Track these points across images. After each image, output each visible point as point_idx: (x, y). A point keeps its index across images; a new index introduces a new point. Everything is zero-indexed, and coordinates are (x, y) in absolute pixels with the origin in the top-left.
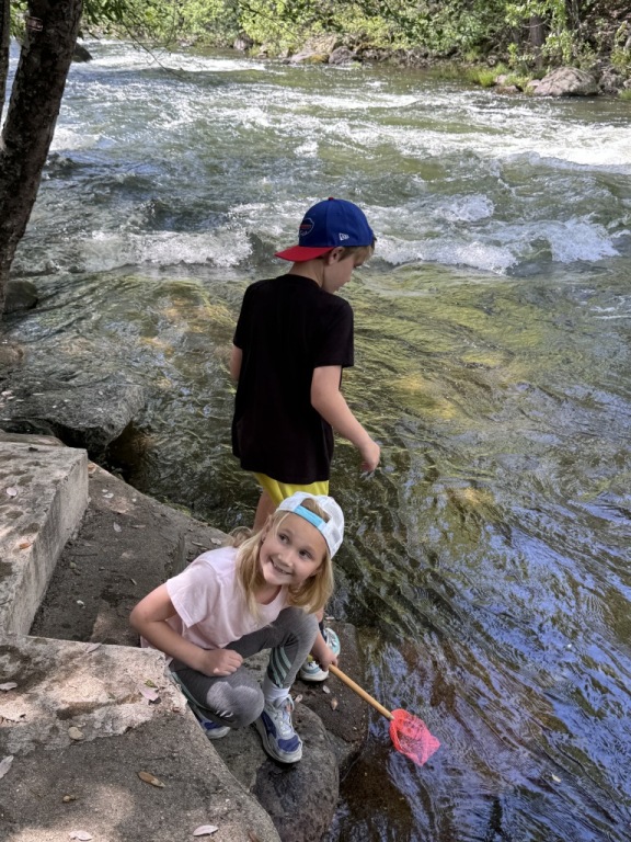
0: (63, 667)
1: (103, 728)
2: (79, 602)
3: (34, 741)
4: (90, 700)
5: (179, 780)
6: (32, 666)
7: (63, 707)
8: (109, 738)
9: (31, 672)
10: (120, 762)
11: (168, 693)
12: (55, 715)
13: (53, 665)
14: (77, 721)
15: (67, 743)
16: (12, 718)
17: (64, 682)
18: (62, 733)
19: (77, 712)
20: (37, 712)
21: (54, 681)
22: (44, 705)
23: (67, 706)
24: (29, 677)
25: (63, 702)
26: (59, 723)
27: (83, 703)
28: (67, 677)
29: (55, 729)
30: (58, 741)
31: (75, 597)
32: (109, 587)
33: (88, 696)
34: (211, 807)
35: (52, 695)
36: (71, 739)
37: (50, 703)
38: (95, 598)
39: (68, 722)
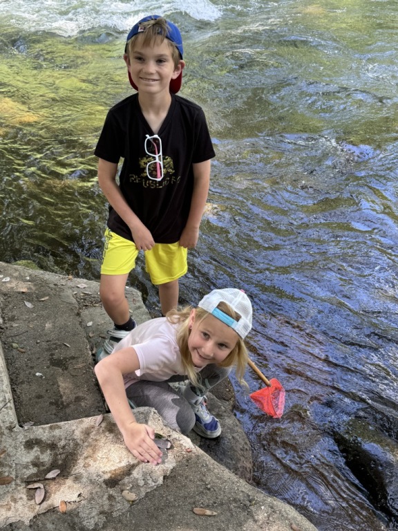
0: (86, 444)
1: (146, 484)
2: (37, 374)
3: (101, 513)
4: (124, 464)
5: (222, 504)
6: (61, 450)
7: (107, 476)
8: (155, 490)
9: (63, 456)
10: (174, 506)
11: (176, 439)
12: (104, 486)
13: (77, 445)
14: (124, 484)
15: (127, 505)
16: (73, 500)
17: (95, 456)
18: (118, 499)
19: (119, 478)
20: (89, 488)
21: (87, 458)
22: (91, 480)
23: (109, 475)
24: (65, 460)
25: (104, 472)
26: (111, 491)
27: (119, 469)
28: (94, 452)
29: (111, 497)
30: (119, 506)
31: (32, 371)
32: (52, 355)
33: (120, 462)
34: (256, 517)
35: (92, 469)
36: (129, 501)
37: (94, 477)
38: (48, 367)
39: (118, 488)
